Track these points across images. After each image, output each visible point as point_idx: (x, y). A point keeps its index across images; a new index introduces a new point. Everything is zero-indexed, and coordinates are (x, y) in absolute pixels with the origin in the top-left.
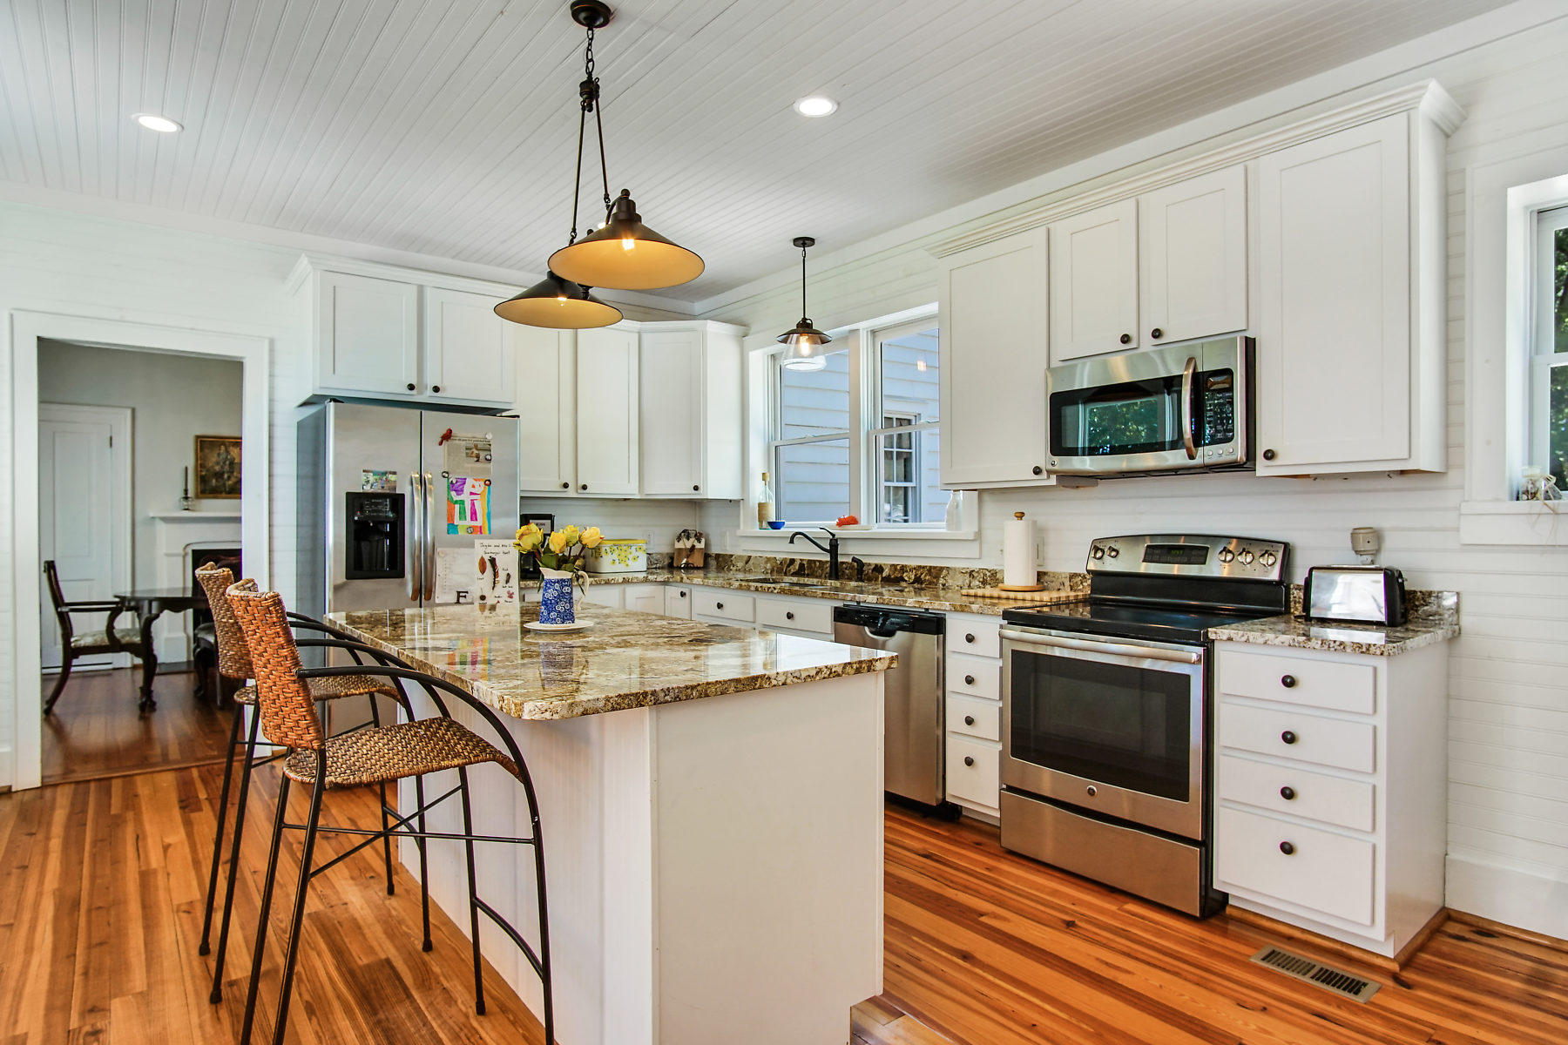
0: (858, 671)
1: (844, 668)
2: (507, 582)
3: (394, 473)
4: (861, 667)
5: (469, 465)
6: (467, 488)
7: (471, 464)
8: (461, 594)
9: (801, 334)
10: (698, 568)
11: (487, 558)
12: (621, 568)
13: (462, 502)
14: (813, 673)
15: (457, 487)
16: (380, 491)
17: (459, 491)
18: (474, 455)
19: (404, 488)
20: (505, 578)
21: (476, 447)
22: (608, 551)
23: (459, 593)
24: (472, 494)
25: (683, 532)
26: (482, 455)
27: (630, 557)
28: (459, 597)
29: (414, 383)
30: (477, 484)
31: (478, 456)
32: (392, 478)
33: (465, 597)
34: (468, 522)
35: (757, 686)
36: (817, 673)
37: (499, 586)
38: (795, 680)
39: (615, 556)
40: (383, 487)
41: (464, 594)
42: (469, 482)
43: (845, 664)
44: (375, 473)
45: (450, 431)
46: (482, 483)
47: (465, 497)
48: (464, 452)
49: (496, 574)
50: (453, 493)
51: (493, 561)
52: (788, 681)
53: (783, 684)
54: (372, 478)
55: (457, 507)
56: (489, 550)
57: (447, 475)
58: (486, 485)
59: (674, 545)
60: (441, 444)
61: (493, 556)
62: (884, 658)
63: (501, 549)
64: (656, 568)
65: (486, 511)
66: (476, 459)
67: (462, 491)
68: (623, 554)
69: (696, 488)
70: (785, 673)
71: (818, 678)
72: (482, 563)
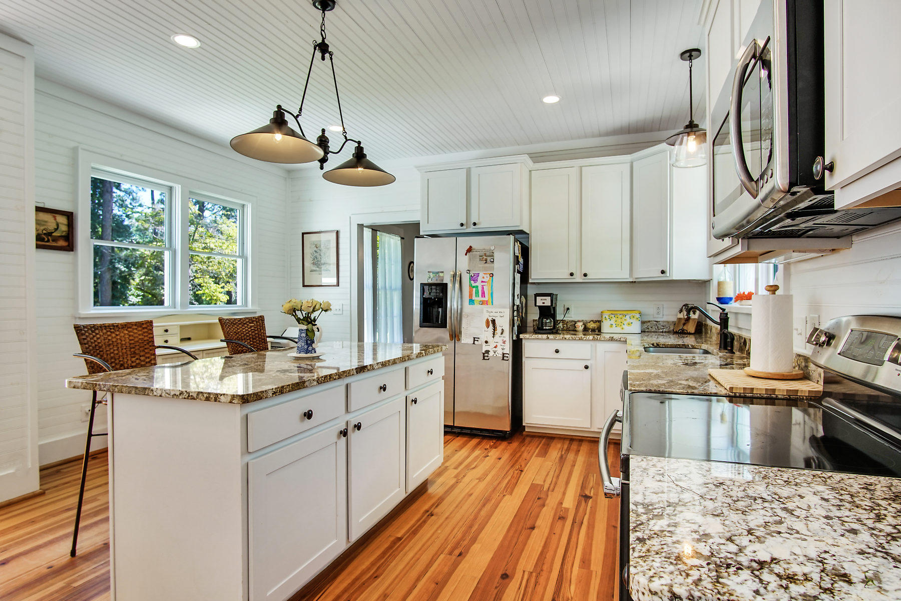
0: (208, 399)
1: (198, 395)
2: (502, 334)
3: (442, 272)
4: (210, 397)
5: (481, 266)
6: (480, 279)
7: (482, 265)
8: (475, 339)
9: (689, 134)
10: (690, 334)
11: (490, 319)
12: (618, 330)
13: (477, 287)
14: (178, 393)
15: (474, 278)
16: (435, 282)
17: (475, 281)
18: (484, 259)
19: (447, 280)
20: (501, 331)
21: (485, 255)
22: (607, 317)
23: (474, 338)
24: (482, 282)
25: (684, 305)
26: (489, 259)
27: (625, 323)
28: (474, 340)
29: (464, 222)
30: (485, 276)
31: (486, 260)
32: (441, 275)
33: (478, 341)
34: (481, 299)
35: (146, 393)
36: (180, 394)
37: (497, 336)
38: (167, 395)
39: (613, 322)
40: (437, 280)
41: (477, 339)
42: (481, 275)
43: (199, 392)
44: (433, 273)
45: (471, 247)
46: (488, 276)
47: (479, 284)
48: (478, 258)
49: (495, 329)
50: (472, 282)
51: (494, 321)
52: (163, 395)
53: (160, 396)
54: (432, 275)
55: (474, 289)
56: (492, 314)
57: (469, 272)
58: (490, 276)
59: (677, 315)
60: (466, 255)
61: (494, 318)
62: (227, 395)
63: (498, 314)
64: (662, 332)
65: (490, 292)
66: (485, 262)
67: (477, 280)
68: (619, 320)
69: (663, 272)
70: (161, 390)
71: (181, 397)
72: (487, 321)
